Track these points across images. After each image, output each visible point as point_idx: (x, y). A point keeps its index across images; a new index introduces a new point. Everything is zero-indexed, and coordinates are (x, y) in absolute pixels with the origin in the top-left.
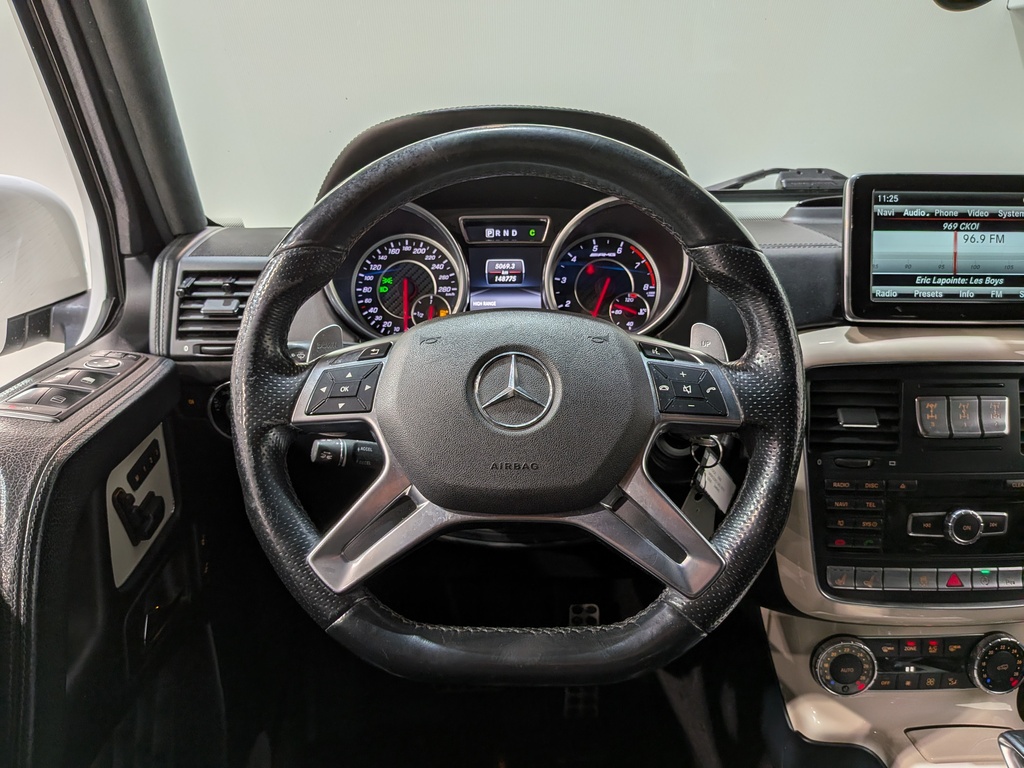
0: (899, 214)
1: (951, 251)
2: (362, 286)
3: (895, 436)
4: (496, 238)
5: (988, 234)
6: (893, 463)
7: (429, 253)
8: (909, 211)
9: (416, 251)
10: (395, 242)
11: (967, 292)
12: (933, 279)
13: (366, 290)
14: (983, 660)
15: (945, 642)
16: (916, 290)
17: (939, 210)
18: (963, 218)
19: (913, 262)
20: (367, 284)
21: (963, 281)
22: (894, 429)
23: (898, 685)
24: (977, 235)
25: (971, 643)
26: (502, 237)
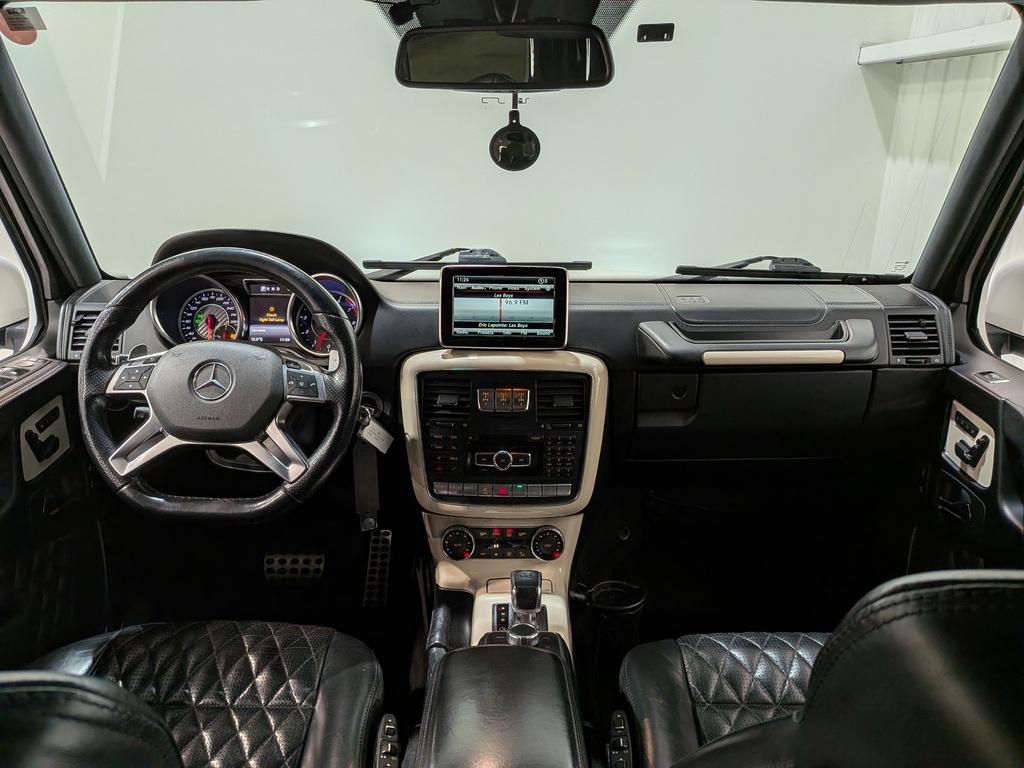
0: (469, 289)
1: (499, 309)
2: (185, 319)
3: (467, 410)
4: (267, 292)
5: (519, 300)
6: (465, 425)
7: (226, 300)
8: (474, 286)
9: (218, 299)
10: (205, 293)
11: (508, 332)
12: (488, 324)
13: (187, 321)
14: (535, 541)
15: (516, 531)
16: (478, 330)
17: (491, 286)
18: (505, 290)
19: (477, 315)
20: (189, 318)
21: (505, 325)
22: (468, 406)
23: (490, 556)
24: (513, 300)
25: (531, 531)
26: (271, 291)
